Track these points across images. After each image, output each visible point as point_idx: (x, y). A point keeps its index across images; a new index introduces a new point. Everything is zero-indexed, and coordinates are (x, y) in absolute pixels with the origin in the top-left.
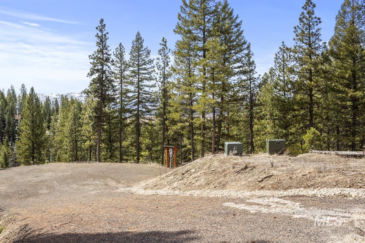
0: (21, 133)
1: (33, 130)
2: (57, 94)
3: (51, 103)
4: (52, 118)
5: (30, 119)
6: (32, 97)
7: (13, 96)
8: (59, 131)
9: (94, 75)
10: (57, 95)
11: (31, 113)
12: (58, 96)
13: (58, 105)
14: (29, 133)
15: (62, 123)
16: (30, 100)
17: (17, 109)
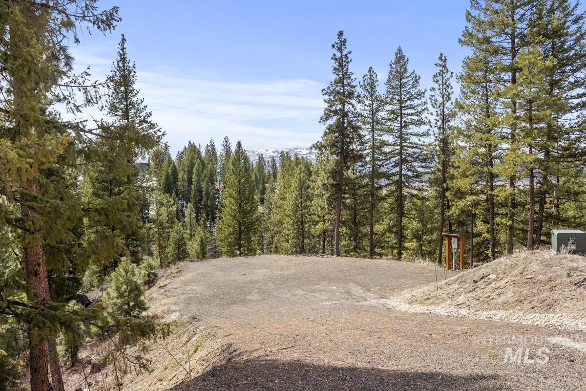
0: (223, 209)
1: (240, 205)
2: (274, 150)
3: (265, 165)
4: (267, 187)
5: (236, 188)
6: (239, 156)
7: (213, 155)
8: (277, 207)
9: (330, 120)
10: (274, 152)
11: (237, 179)
12: (276, 153)
13: (276, 167)
14: (235, 210)
15: (281, 194)
16: (236, 161)
17: (218, 173)
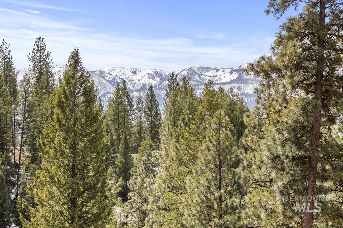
0: (33, 210)
1: (74, 202)
2: (151, 72)
3: (131, 106)
4: (135, 162)
5: (66, 162)
6: (74, 87)
7: (6, 80)
8: (159, 208)
9: (292, 7)
10: (152, 77)
11: (70, 141)
12: (158, 79)
13: (157, 114)
14: (61, 213)
15: (172, 178)
16: (66, 97)
17: (19, 124)
